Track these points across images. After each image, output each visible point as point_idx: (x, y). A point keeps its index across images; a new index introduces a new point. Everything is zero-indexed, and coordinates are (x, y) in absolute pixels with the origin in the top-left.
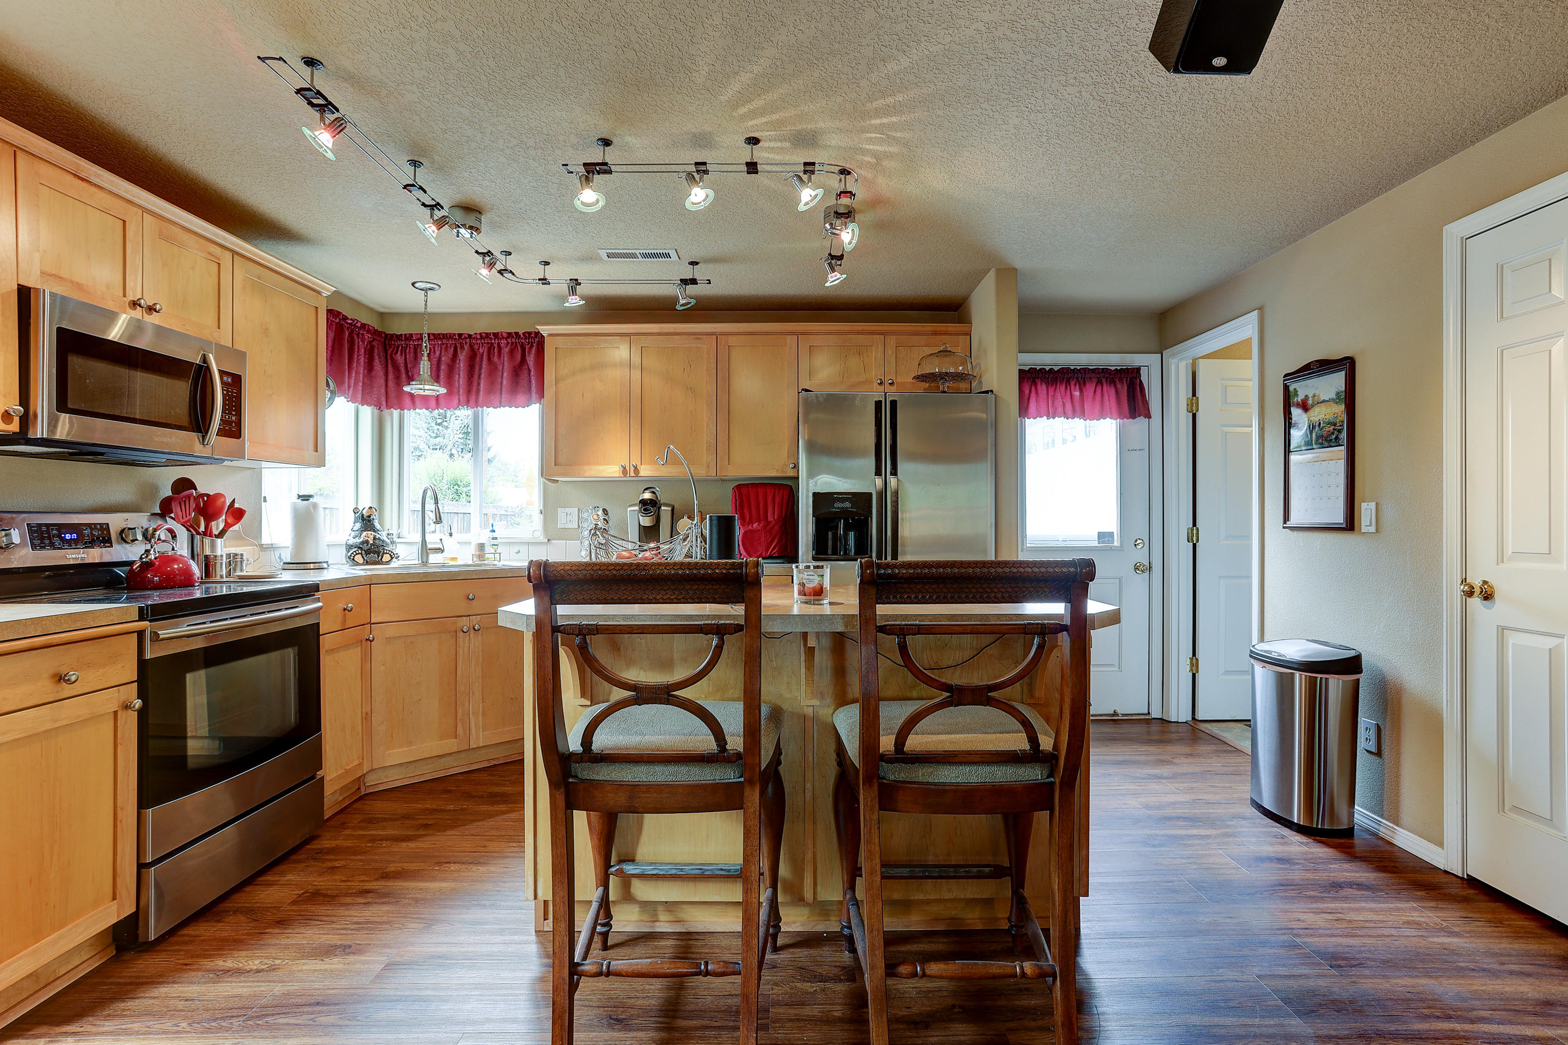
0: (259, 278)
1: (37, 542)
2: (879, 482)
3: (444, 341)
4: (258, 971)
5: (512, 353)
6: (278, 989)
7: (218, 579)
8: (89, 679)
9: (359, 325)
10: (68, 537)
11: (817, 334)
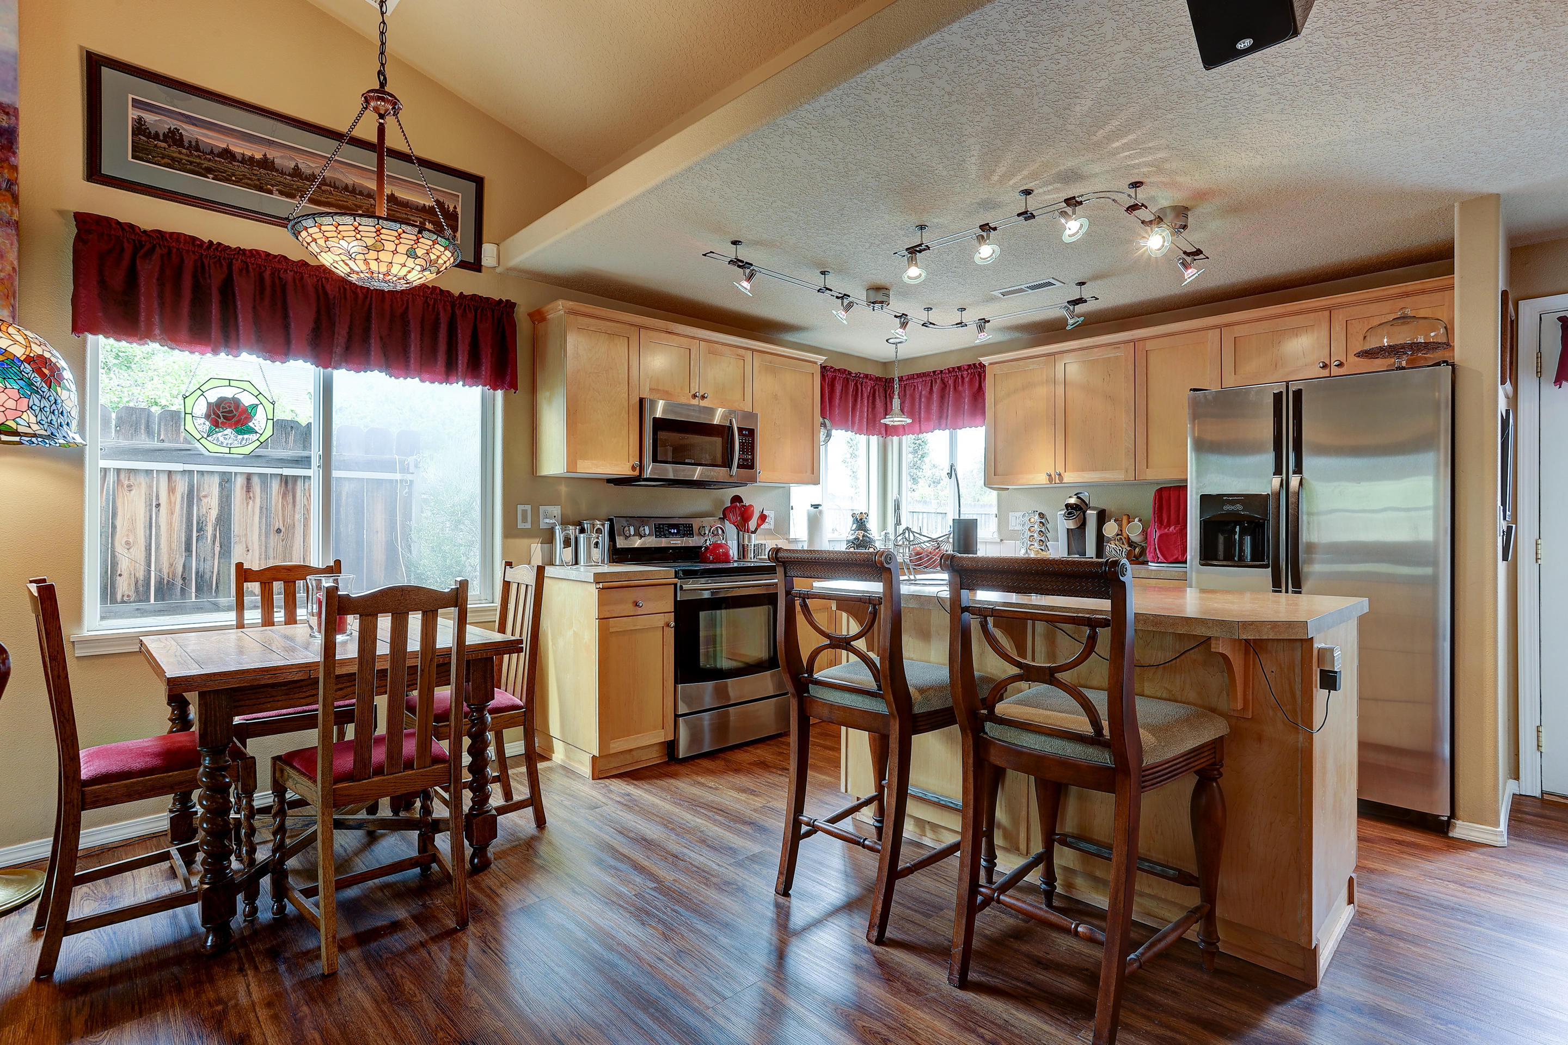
0: (770, 363)
1: (658, 533)
2: (1276, 481)
3: (924, 378)
4: (710, 788)
5: (971, 381)
6: (711, 798)
7: (749, 560)
8: (647, 607)
9: (862, 376)
10: (672, 531)
11: (1238, 323)
